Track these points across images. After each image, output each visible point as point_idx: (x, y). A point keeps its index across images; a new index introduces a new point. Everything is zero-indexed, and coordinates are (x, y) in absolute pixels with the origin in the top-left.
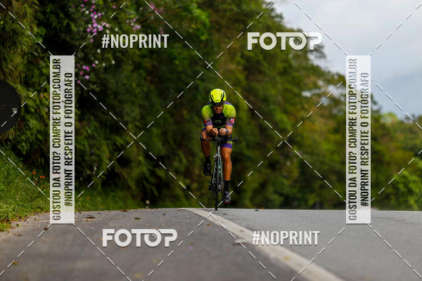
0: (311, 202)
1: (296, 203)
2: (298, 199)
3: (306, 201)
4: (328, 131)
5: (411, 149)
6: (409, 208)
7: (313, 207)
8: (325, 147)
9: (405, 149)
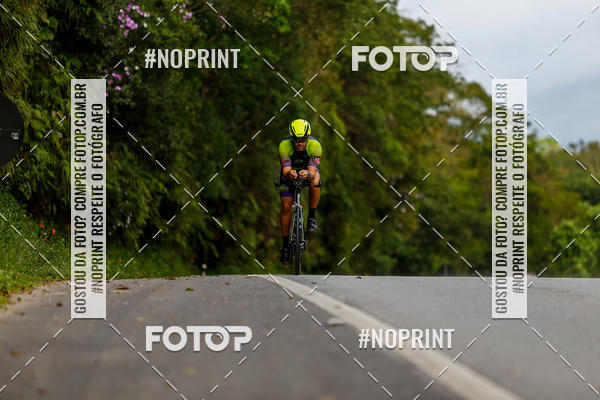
0: (436, 266)
1: (414, 267)
2: (418, 262)
3: (429, 265)
4: (460, 165)
5: (578, 190)
6: (575, 273)
7: (440, 272)
8: (456, 187)
9: (568, 189)
